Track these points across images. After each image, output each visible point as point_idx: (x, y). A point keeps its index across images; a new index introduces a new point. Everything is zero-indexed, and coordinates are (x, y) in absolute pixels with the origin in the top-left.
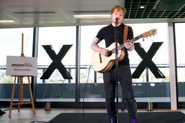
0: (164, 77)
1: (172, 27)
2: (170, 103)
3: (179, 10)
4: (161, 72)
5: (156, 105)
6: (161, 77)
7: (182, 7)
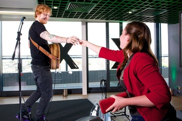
0: (78, 68)
1: (85, 26)
2: (82, 89)
3: (89, 12)
4: (75, 64)
5: (70, 92)
6: (75, 68)
7: (91, 10)
